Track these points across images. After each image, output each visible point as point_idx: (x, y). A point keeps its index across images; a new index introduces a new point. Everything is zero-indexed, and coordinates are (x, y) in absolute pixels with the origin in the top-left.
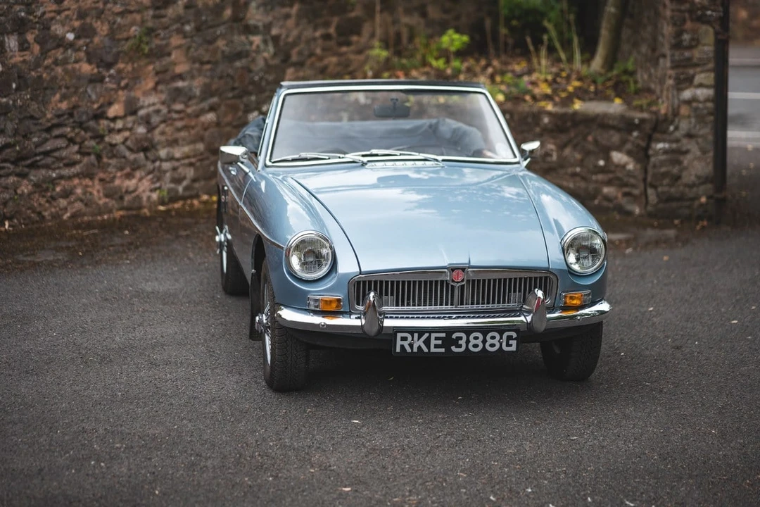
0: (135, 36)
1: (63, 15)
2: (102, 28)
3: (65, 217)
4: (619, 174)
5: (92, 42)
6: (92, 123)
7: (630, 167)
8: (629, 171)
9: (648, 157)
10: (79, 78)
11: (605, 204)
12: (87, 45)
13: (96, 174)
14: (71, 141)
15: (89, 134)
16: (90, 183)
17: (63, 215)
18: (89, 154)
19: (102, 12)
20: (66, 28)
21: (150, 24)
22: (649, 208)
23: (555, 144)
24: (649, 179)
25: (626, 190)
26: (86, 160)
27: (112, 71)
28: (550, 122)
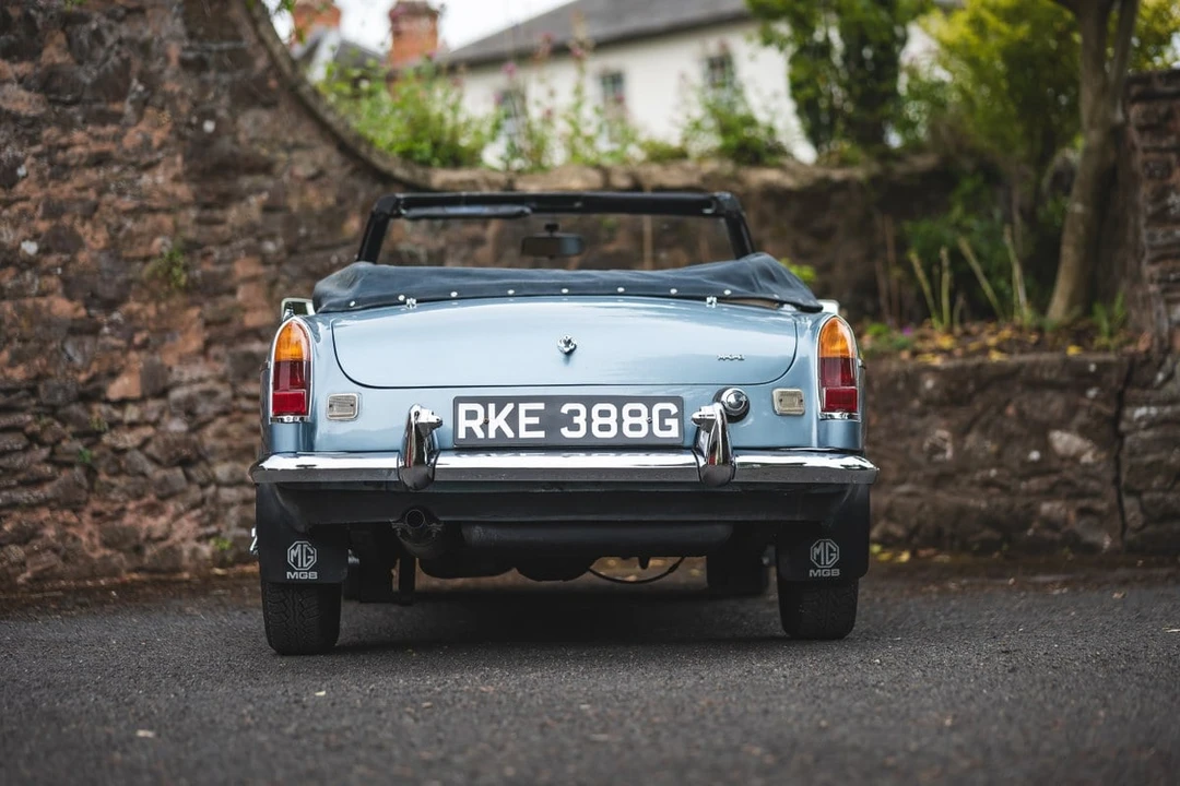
0: (162, 255)
1: (16, 209)
2: (95, 238)
3: (20, 580)
4: (1069, 475)
5: (73, 260)
6: (75, 409)
7: (1088, 458)
8: (1087, 465)
9: (1121, 436)
10: (48, 324)
11: (1047, 534)
12: (64, 266)
13: (87, 502)
14: (34, 439)
15: (71, 428)
16: (74, 519)
17: (17, 575)
18: (70, 465)
19: (96, 207)
20: (21, 232)
21: (191, 234)
22: (1130, 536)
23: (947, 428)
24: (1124, 477)
25: (1084, 503)
26: (64, 475)
27: (116, 316)
28: (936, 387)
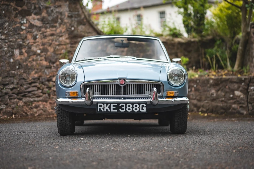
0: (63, 53)
1: (36, 44)
2: (51, 49)
3: (36, 115)
4: (238, 100)
5: (47, 54)
6: (47, 83)
7: (242, 96)
8: (241, 98)
9: (248, 92)
10: (42, 66)
11: (234, 111)
12: (45, 55)
13: (48, 101)
14: (39, 88)
15: (45, 87)
16: (46, 104)
17: (35, 114)
18: (45, 93)
19: (51, 44)
20: (37, 48)
21: (69, 49)
22: (249, 112)
23: (215, 90)
24: (249, 100)
25: (241, 105)
26: (44, 95)
27: (55, 65)
28: (213, 82)
